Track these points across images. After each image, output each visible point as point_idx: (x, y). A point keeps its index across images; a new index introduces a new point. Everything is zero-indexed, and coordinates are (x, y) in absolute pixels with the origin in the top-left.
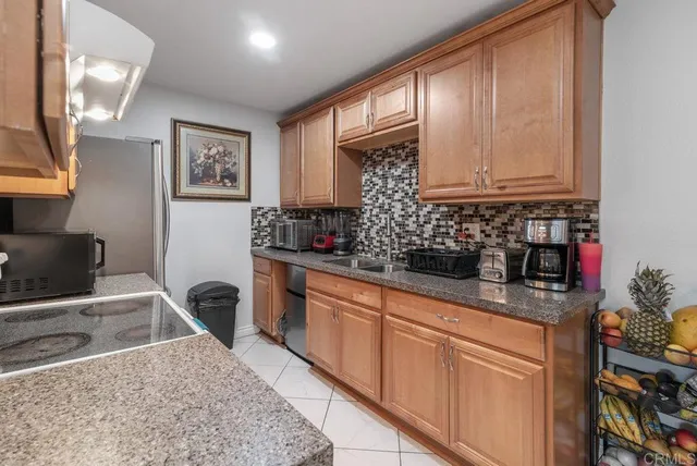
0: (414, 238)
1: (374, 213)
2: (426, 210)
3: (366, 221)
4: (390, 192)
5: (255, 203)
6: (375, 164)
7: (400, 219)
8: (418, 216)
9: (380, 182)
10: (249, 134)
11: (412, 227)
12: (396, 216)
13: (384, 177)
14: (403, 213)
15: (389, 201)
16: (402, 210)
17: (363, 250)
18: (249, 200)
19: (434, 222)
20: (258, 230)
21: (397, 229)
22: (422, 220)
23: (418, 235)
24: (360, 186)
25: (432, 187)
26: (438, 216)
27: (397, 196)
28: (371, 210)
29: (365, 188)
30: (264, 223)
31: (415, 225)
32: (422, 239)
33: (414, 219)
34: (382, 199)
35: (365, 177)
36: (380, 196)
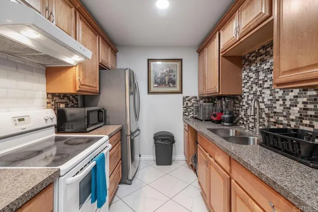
0: (281, 118)
1: (250, 98)
2: (291, 95)
3: (244, 104)
4: (261, 82)
5: (185, 94)
6: (250, 63)
7: (269, 103)
8: (284, 100)
9: (254, 76)
10: (181, 60)
11: (279, 109)
12: (265, 100)
13: (257, 72)
14: (271, 97)
15: (260, 89)
16: (271, 95)
17: (243, 124)
18: (181, 92)
19: (301, 105)
20: (186, 108)
21: (267, 110)
22: (288, 103)
23: (284, 116)
24: (240, 80)
25: (285, 72)
26: (305, 100)
27: (266, 85)
28: (248, 96)
29: (245, 81)
30: (190, 104)
31: (282, 108)
32: (289, 120)
33: (281, 102)
34: (255, 87)
35: (245, 73)
36: (254, 86)
